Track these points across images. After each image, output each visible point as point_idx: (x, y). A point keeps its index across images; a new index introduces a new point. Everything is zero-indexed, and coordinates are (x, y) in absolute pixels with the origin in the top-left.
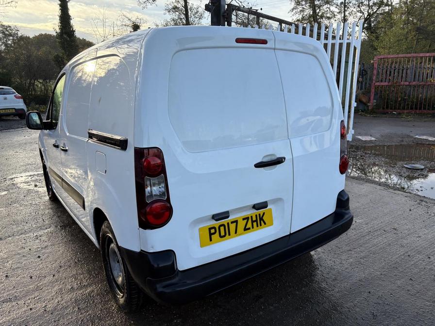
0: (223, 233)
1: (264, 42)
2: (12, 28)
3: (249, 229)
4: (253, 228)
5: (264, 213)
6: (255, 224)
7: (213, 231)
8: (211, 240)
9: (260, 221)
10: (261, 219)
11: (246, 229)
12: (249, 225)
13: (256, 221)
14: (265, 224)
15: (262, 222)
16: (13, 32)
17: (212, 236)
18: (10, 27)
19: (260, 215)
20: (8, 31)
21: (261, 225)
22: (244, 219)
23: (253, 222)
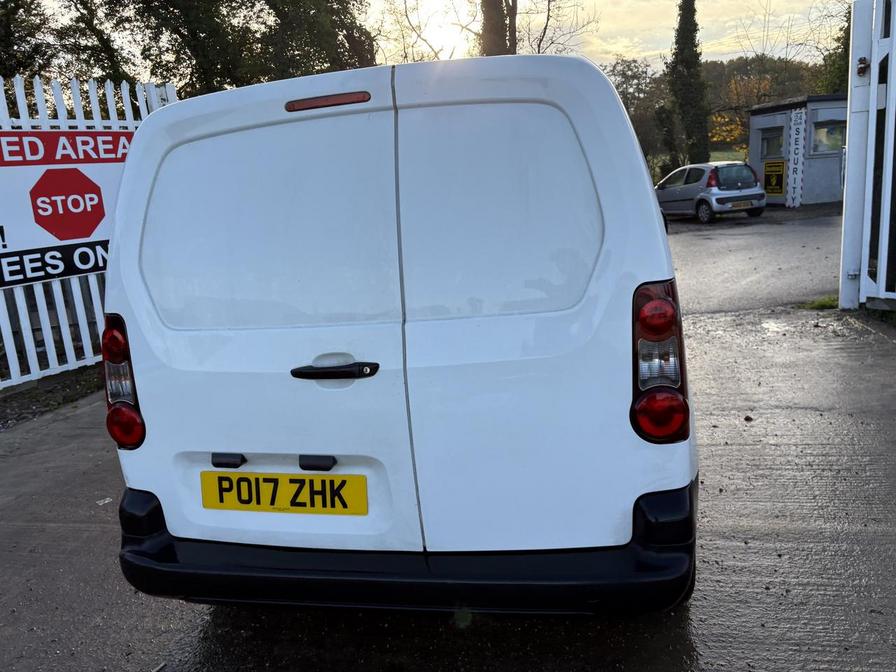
0: (245, 496)
1: (364, 97)
2: (639, 62)
3: (303, 505)
4: (313, 505)
5: (343, 483)
6: (318, 499)
7: (226, 484)
8: (222, 500)
9: (333, 496)
10: (336, 493)
11: (294, 503)
12: (305, 496)
13: (323, 493)
14: (345, 505)
15: (336, 499)
16: (640, 69)
17: (225, 494)
18: (635, 61)
19: (332, 482)
20: (631, 70)
21: (333, 505)
22: (292, 481)
23: (313, 493)
